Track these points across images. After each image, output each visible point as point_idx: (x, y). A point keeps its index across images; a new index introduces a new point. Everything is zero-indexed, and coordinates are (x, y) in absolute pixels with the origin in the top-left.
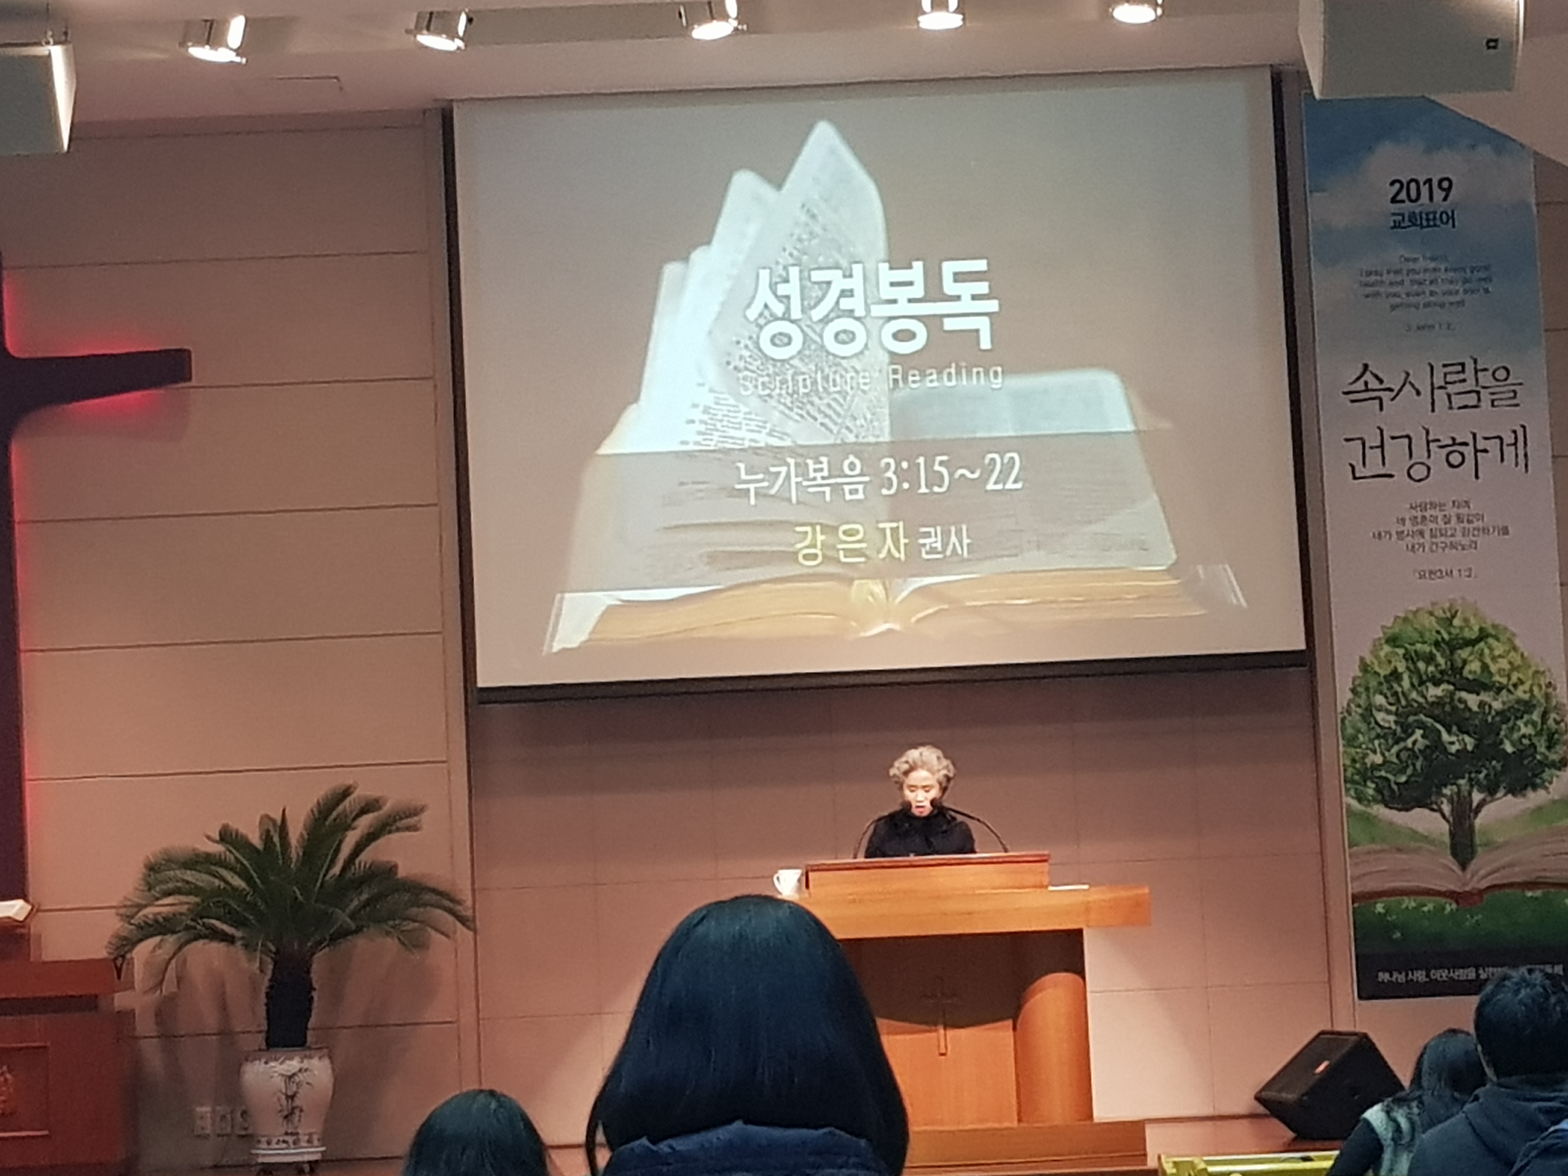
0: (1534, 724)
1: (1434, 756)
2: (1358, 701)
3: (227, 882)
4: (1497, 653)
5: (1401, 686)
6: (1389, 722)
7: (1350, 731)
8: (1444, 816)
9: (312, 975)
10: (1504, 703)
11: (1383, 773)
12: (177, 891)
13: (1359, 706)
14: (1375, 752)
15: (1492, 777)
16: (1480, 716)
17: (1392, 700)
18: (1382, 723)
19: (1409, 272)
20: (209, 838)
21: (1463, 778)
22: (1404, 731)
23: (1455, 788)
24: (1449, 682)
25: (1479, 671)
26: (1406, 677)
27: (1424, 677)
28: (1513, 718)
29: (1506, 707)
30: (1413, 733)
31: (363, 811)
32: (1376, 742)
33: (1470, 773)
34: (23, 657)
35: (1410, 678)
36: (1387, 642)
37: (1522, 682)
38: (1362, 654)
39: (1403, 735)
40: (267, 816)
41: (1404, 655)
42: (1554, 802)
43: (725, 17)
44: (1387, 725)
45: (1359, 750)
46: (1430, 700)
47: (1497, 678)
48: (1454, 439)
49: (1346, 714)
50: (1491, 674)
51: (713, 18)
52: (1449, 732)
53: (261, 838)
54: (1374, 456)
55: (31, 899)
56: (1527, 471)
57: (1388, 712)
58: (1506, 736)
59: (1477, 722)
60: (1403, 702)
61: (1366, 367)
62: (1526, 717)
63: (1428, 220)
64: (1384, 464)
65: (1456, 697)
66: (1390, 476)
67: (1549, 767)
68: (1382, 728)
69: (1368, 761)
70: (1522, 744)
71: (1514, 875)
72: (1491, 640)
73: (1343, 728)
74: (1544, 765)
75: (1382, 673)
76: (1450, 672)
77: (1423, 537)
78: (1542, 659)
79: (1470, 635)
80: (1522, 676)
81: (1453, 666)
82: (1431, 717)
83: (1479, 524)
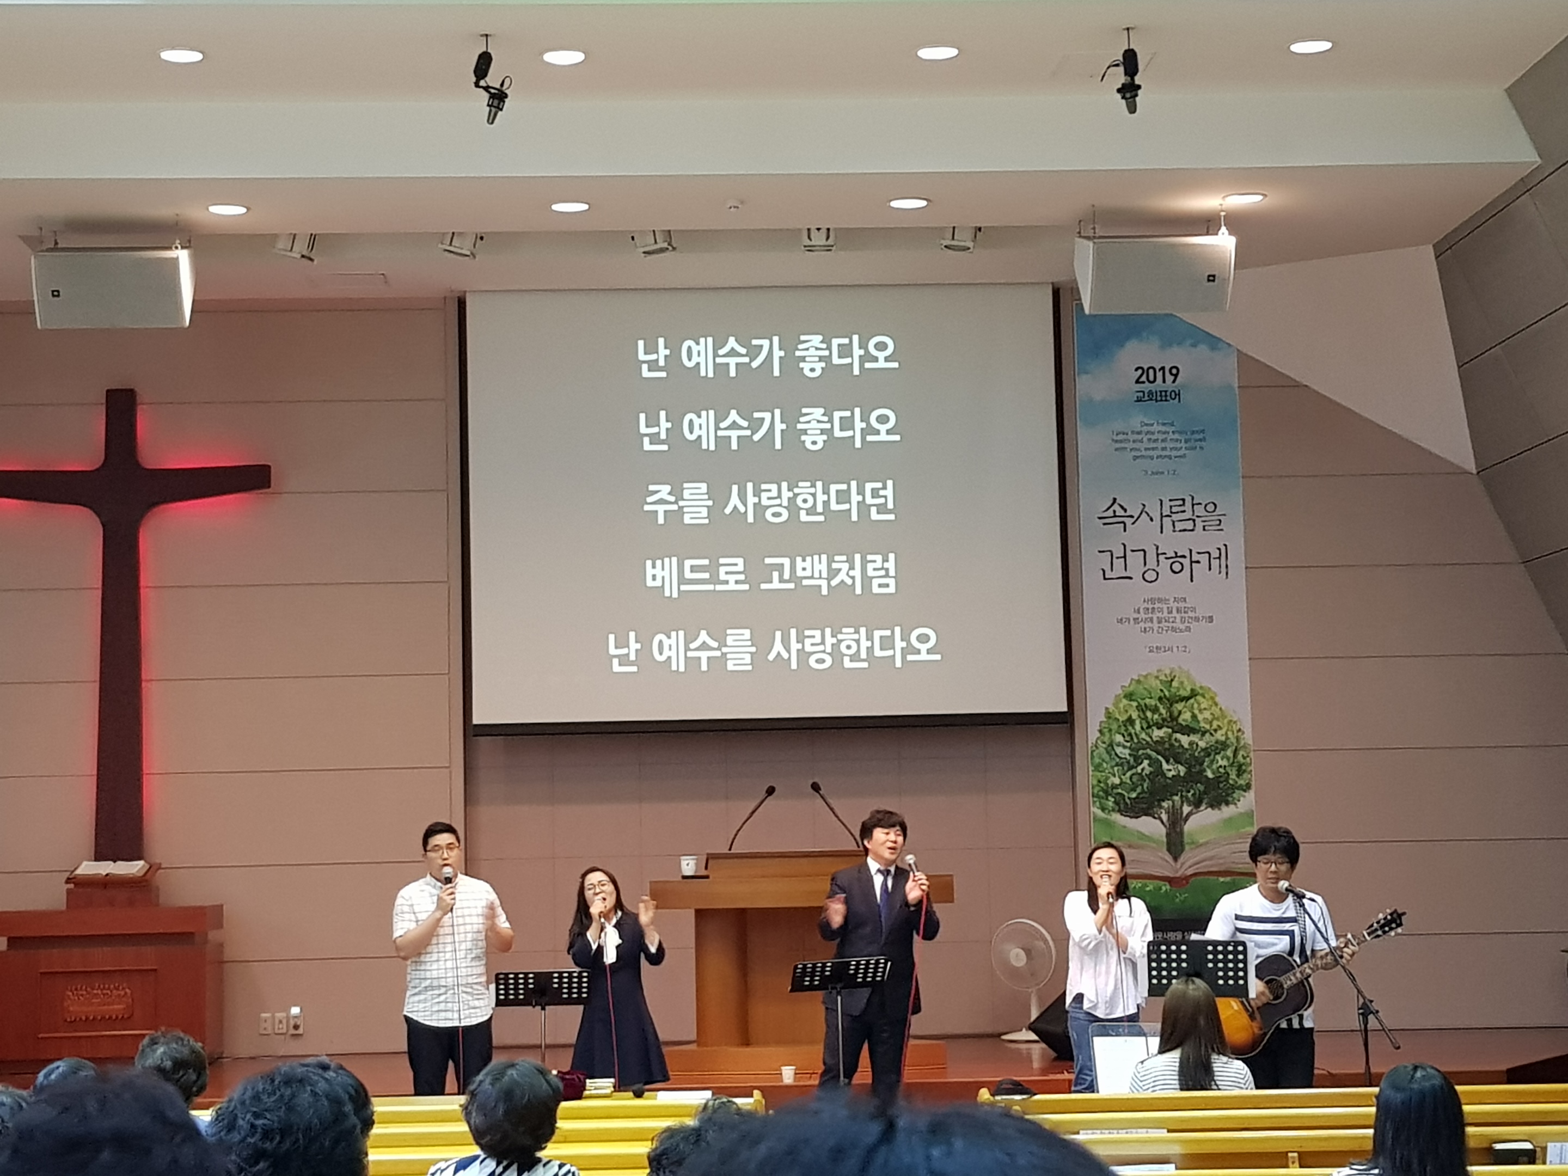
0: (1228, 758)
1: (1157, 780)
2: (1103, 739)
4: (1203, 706)
5: (1133, 728)
6: (1125, 754)
7: (1097, 760)
8: (1162, 822)
10: (1207, 743)
11: (1120, 791)
13: (1104, 743)
14: (1114, 775)
15: (1197, 795)
16: (1190, 752)
17: (1128, 739)
18: (1120, 755)
19: (1147, 433)
21: (1177, 795)
22: (1135, 761)
23: (1170, 802)
24: (1168, 727)
25: (1190, 719)
26: (1138, 722)
27: (1151, 723)
28: (1213, 753)
29: (1208, 746)
30: (1142, 762)
32: (1116, 769)
33: (1182, 791)
34: (145, 685)
35: (1141, 723)
36: (1125, 697)
37: (1220, 728)
38: (1108, 706)
39: (1135, 765)
41: (1137, 707)
42: (1241, 814)
44: (1123, 756)
45: (1103, 774)
46: (1155, 739)
47: (1202, 724)
48: (1176, 553)
49: (1094, 748)
50: (1198, 722)
52: (1168, 762)
54: (1119, 563)
55: (148, 861)
56: (1227, 577)
57: (1125, 747)
58: (1208, 767)
59: (1187, 756)
60: (1136, 740)
61: (1115, 500)
62: (1223, 753)
63: (1163, 396)
64: (1126, 569)
65: (1174, 738)
66: (1131, 578)
67: (1238, 788)
68: (1120, 758)
69: (1109, 782)
70: (1220, 773)
71: (1212, 866)
72: (1199, 698)
73: (1092, 757)
74: (1234, 787)
75: (1121, 719)
76: (1169, 720)
77: (1153, 622)
78: (1235, 712)
79: (1184, 693)
80: (1220, 724)
81: (1171, 715)
82: (1155, 751)
83: (1192, 614)
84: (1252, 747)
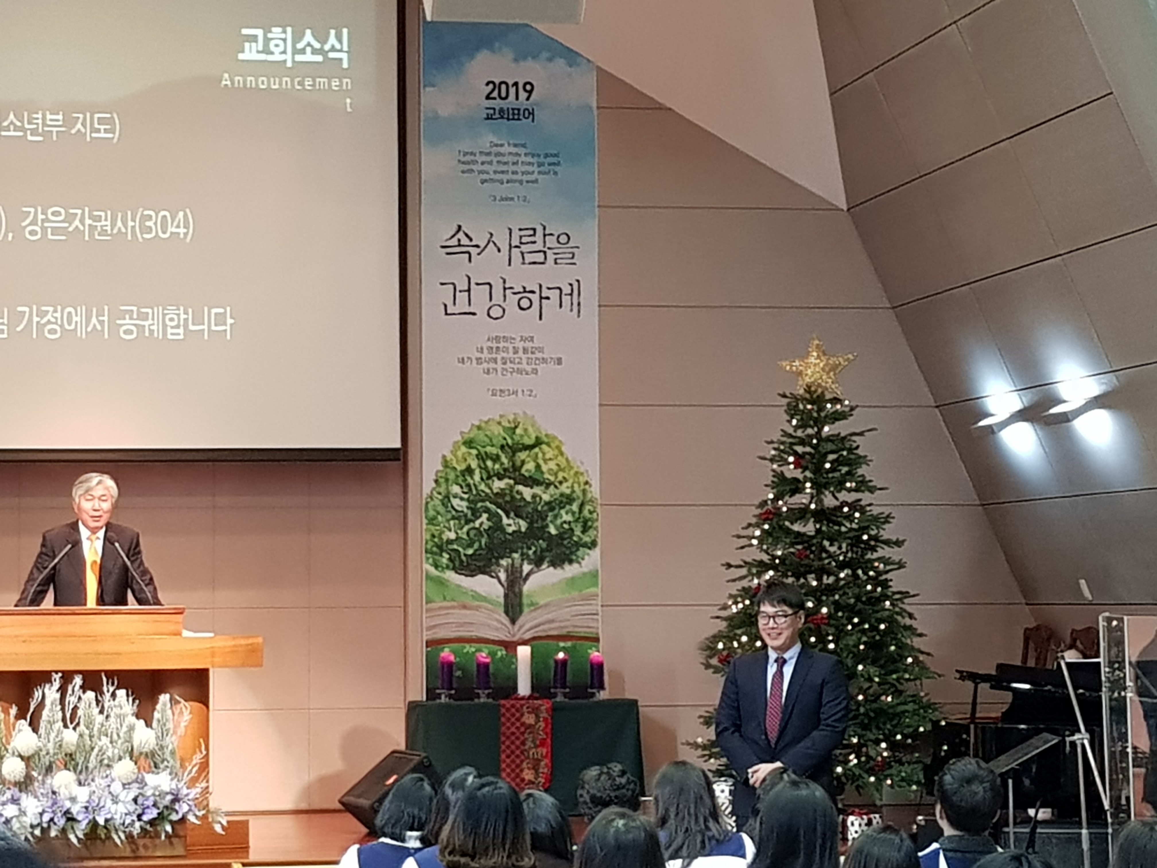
0: (573, 513)
1: (495, 535)
2: (439, 490)
4: (548, 456)
5: (472, 478)
6: (462, 506)
7: (431, 513)
8: (500, 582)
10: (551, 496)
11: (455, 546)
13: (440, 493)
14: (450, 530)
15: (538, 553)
16: (532, 506)
17: (465, 490)
18: (457, 507)
19: (497, 154)
21: (517, 552)
22: (473, 514)
23: (510, 560)
24: (510, 478)
25: (533, 470)
26: (477, 472)
27: (492, 473)
28: (557, 507)
29: (552, 499)
30: (481, 516)
32: (452, 522)
33: (522, 548)
35: (481, 473)
36: (464, 443)
37: (565, 480)
38: (445, 454)
39: (473, 518)
41: (477, 456)
42: (585, 574)
44: (460, 509)
45: (438, 528)
46: (495, 491)
47: (547, 476)
48: (524, 288)
49: (429, 499)
50: (542, 472)
52: (508, 516)
54: (462, 297)
56: (579, 316)
57: (462, 499)
58: (551, 521)
59: (530, 509)
60: (474, 492)
61: (459, 228)
62: (568, 507)
63: (514, 115)
64: (470, 304)
65: (515, 490)
66: (474, 314)
67: (582, 546)
68: (456, 511)
69: (445, 538)
70: (563, 528)
72: (544, 446)
73: (427, 511)
74: (579, 545)
75: (459, 468)
76: (511, 470)
77: (496, 363)
78: (582, 463)
79: (528, 441)
80: (566, 475)
81: (514, 465)
82: (495, 504)
83: (539, 355)
84: (599, 502)
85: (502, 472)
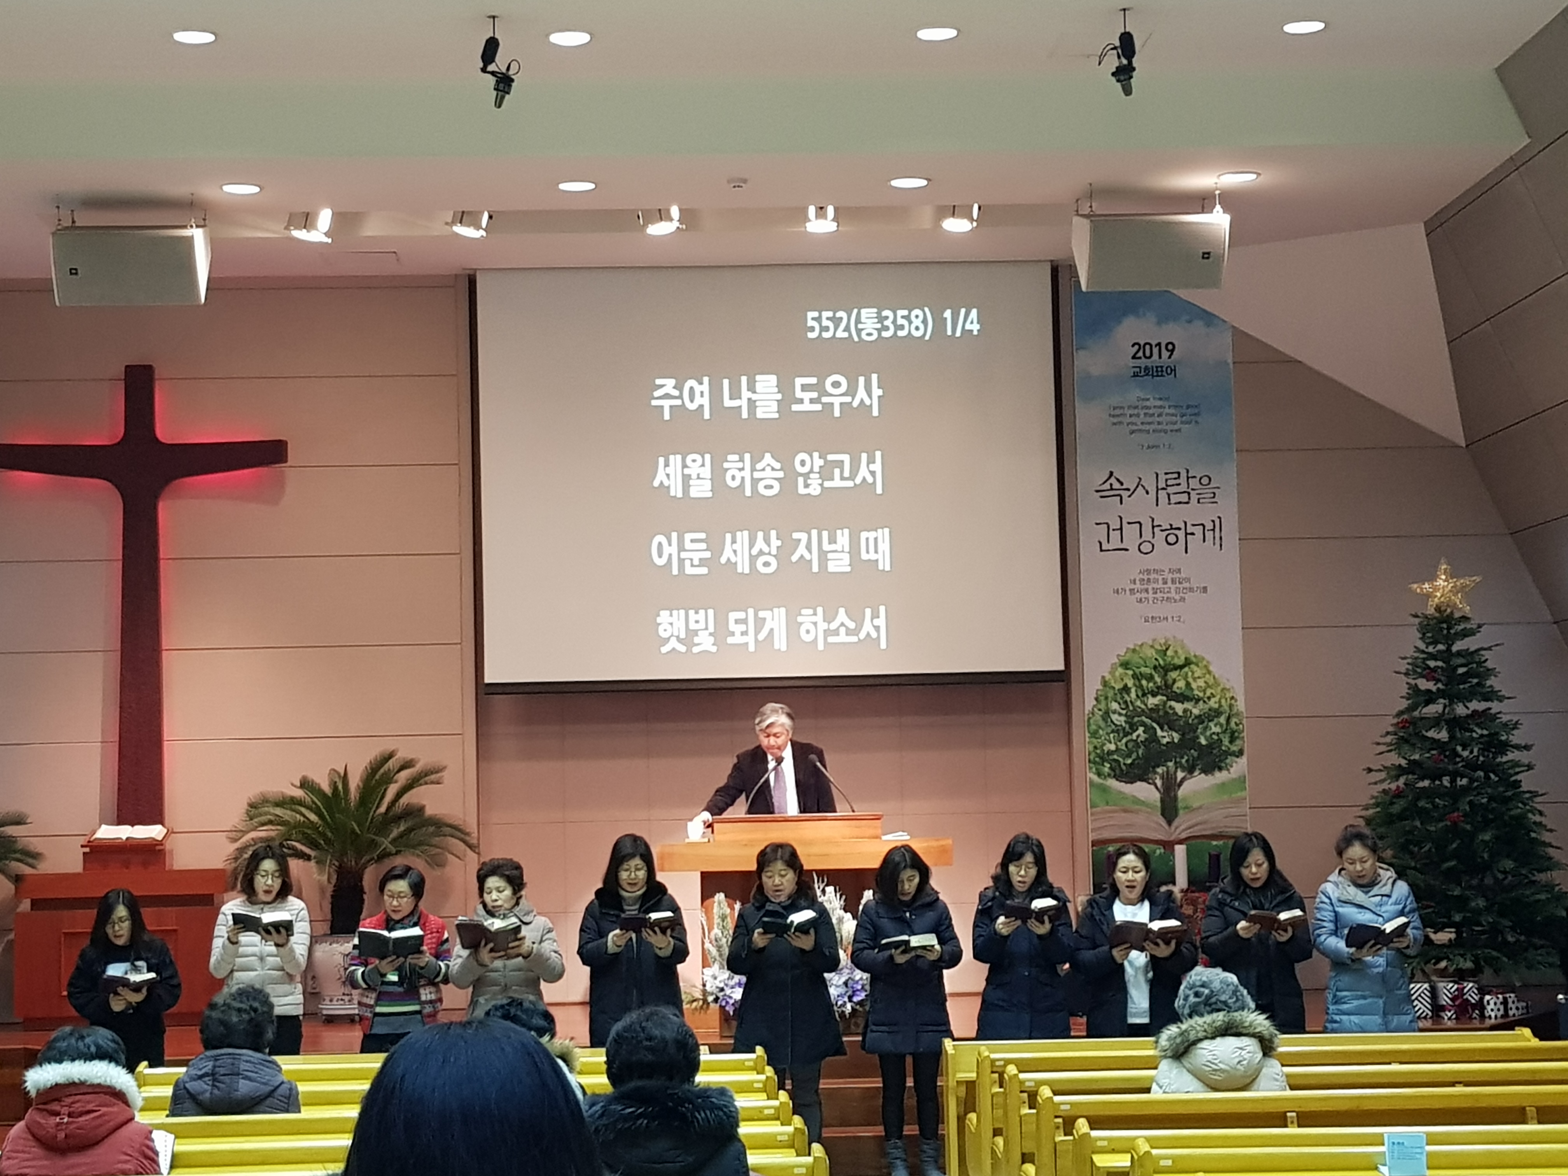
0: (1221, 726)
1: (1151, 746)
2: (1099, 707)
3: (304, 816)
4: (1196, 675)
5: (1129, 696)
6: (1121, 721)
7: (1093, 727)
8: (1157, 788)
9: (364, 883)
10: (1200, 711)
11: (1116, 757)
12: (270, 822)
13: (1100, 710)
14: (1110, 742)
15: (1191, 762)
16: (1184, 719)
17: (1123, 706)
18: (1116, 722)
19: (1144, 407)
20: (292, 784)
21: (1171, 761)
22: (1131, 728)
23: (1165, 769)
24: (1163, 695)
25: (1184, 688)
26: (1133, 690)
27: (1146, 691)
28: (1206, 720)
29: (1202, 713)
30: (1137, 729)
31: (402, 768)
32: (1112, 735)
33: (1176, 758)
34: (164, 654)
35: (1136, 691)
36: (1121, 665)
37: (1213, 695)
38: (1104, 675)
39: (1131, 732)
40: (334, 770)
41: (1133, 676)
42: (1234, 780)
43: (671, 220)
44: (1118, 723)
45: (1099, 741)
46: (1150, 707)
47: (1196, 692)
48: (1171, 525)
49: (1091, 716)
50: (1192, 689)
51: (661, 219)
52: (1162, 729)
53: (330, 786)
54: (1115, 535)
55: (166, 825)
56: (1221, 549)
57: (1120, 714)
58: (1201, 733)
59: (1182, 723)
60: (1131, 708)
61: (1111, 474)
62: (1216, 720)
63: (1157, 372)
64: (1122, 541)
65: (1168, 705)
66: (1127, 550)
67: (1230, 755)
68: (1116, 725)
69: (1106, 749)
70: (1213, 739)
71: (1205, 830)
72: (1192, 666)
73: (1089, 725)
74: (1228, 753)
76: (1164, 688)
77: (1148, 593)
78: (1228, 680)
79: (1179, 661)
80: (1213, 691)
81: (1166, 684)
82: (1150, 719)
83: (1187, 585)
84: (1245, 715)
85: (1156, 690)
